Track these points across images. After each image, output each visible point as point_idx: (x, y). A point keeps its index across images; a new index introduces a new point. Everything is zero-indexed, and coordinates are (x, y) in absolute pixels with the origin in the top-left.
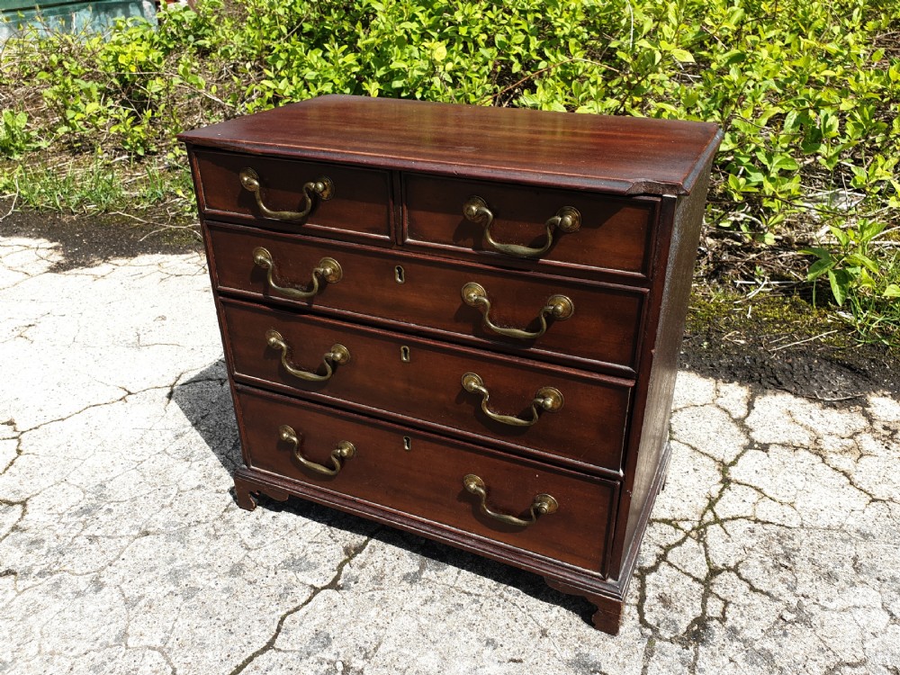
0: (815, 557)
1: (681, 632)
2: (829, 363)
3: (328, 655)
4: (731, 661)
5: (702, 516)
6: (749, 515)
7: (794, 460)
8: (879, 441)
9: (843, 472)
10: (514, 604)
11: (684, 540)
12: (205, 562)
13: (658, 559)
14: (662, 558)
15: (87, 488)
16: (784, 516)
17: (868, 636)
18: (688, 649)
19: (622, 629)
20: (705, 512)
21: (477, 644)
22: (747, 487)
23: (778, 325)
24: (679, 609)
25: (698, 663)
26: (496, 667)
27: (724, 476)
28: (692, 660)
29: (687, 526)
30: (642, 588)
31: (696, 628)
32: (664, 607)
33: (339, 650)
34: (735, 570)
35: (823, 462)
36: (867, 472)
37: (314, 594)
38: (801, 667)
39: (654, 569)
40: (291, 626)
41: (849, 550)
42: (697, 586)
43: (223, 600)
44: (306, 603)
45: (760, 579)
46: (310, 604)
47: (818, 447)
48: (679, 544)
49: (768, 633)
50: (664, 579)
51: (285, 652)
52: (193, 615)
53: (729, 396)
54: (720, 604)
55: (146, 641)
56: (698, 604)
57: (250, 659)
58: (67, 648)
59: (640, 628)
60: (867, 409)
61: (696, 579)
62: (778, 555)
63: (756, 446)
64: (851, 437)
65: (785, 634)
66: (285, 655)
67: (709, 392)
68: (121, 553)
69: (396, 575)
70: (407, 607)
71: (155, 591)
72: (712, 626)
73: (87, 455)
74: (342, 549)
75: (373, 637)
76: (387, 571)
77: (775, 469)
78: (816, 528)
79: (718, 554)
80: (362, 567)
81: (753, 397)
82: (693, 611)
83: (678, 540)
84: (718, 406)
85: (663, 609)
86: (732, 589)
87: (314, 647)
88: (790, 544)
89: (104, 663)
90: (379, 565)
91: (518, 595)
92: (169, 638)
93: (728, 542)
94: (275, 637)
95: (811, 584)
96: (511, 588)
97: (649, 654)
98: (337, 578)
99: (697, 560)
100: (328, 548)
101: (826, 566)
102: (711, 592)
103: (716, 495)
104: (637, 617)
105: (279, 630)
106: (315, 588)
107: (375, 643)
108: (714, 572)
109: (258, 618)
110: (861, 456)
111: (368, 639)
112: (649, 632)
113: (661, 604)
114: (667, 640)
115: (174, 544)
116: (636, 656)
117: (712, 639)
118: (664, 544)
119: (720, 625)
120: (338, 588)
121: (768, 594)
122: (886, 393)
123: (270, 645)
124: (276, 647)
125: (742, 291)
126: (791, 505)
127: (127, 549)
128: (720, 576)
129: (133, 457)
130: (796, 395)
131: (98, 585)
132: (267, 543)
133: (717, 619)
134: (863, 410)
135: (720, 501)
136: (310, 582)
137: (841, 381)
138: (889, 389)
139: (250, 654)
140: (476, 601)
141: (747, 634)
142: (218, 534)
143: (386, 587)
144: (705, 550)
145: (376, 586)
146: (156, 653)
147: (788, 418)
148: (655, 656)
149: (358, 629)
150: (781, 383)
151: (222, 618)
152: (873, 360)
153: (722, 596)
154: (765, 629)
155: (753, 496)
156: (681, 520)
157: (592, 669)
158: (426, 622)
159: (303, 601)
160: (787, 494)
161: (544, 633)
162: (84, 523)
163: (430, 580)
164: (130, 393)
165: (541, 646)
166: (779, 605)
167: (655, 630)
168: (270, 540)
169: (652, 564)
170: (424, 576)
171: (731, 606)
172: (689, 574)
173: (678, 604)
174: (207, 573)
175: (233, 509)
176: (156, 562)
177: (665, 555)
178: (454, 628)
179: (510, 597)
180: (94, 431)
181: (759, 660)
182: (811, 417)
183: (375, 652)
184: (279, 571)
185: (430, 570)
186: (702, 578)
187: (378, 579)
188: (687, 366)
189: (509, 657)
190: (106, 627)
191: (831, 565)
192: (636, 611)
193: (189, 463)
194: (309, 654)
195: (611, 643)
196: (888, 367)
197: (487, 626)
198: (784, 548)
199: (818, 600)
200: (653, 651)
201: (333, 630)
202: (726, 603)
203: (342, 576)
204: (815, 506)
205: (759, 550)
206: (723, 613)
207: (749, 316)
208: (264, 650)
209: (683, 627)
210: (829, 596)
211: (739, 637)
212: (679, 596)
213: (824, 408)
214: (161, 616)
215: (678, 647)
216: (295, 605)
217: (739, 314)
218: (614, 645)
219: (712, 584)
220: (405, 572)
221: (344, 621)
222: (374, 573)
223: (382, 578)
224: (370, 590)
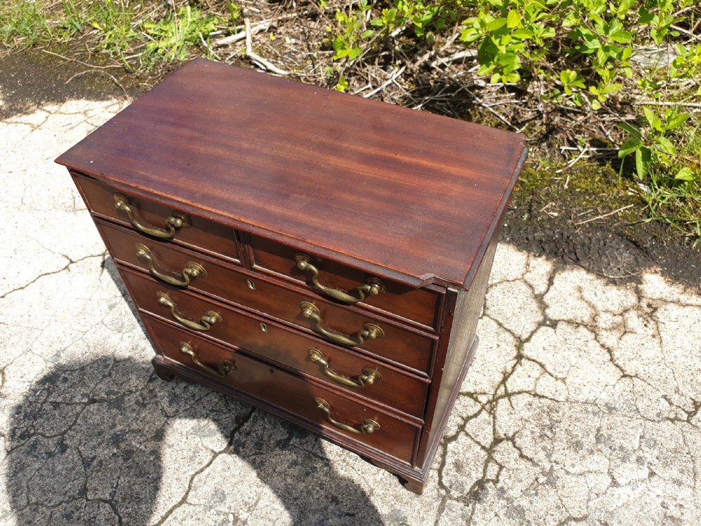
0: (571, 429)
1: (465, 492)
2: (620, 238)
3: (224, 509)
4: (496, 515)
5: (496, 391)
6: (530, 389)
7: (574, 337)
8: (641, 319)
9: (608, 348)
10: (353, 468)
11: (480, 412)
12: (137, 427)
13: (459, 428)
14: (462, 428)
15: (47, 358)
16: (556, 391)
17: (593, 496)
18: (468, 506)
19: (425, 490)
20: (499, 386)
21: (325, 500)
22: (534, 363)
23: (587, 197)
24: (467, 473)
25: (473, 517)
26: (337, 519)
27: (519, 352)
28: (470, 514)
29: (484, 399)
30: (444, 455)
31: (476, 489)
32: (457, 471)
33: (231, 504)
34: (512, 439)
35: (596, 339)
36: (626, 348)
37: (214, 457)
38: (542, 520)
39: (454, 438)
40: (198, 484)
41: (596, 422)
42: (483, 453)
43: (151, 461)
44: (208, 465)
45: (529, 447)
46: (211, 465)
47: (594, 324)
48: (476, 415)
49: (525, 493)
50: (460, 447)
51: (194, 505)
52: (131, 474)
53: (536, 271)
54: (496, 468)
55: (99, 495)
56: (481, 470)
57: (171, 512)
58: (46, 500)
59: (438, 489)
60: (639, 286)
61: (483, 448)
62: (545, 426)
63: (548, 322)
64: (621, 314)
65: (536, 494)
66: (194, 508)
67: (521, 267)
68: (77, 418)
69: (272, 442)
70: (278, 469)
71: (104, 453)
72: (488, 486)
73: (44, 325)
74: (234, 418)
75: (254, 494)
76: (266, 438)
77: (559, 345)
78: (577, 402)
79: (503, 424)
80: (248, 434)
81: (554, 271)
82: (477, 475)
83: (475, 412)
84: (526, 282)
85: (456, 473)
86: (507, 456)
87: (215, 502)
88: (555, 416)
89: (73, 512)
90: (260, 433)
91: (356, 459)
92: (115, 492)
93: (511, 414)
94: (187, 494)
95: (563, 451)
96: (352, 454)
97: (441, 510)
98: (230, 444)
99: (486, 431)
100: (224, 416)
101: (577, 436)
102: (492, 458)
103: (509, 370)
104: (437, 479)
105: (190, 487)
106: (215, 453)
107: (256, 498)
108: (497, 441)
109: (176, 477)
110: (625, 332)
111: (251, 495)
112: (443, 492)
113: (455, 469)
114: (455, 499)
115: (114, 411)
116: (431, 513)
117: (486, 498)
118: (465, 416)
119: (493, 486)
120: (231, 453)
121: (531, 460)
122: (658, 269)
123: (184, 500)
124: (189, 502)
125: (565, 157)
126: (563, 380)
127: (81, 415)
128: (501, 444)
129: (78, 327)
130: (588, 271)
131: (63, 448)
132: (180, 411)
133: (492, 480)
134: (637, 287)
135: (512, 376)
136: (211, 447)
137: (626, 257)
138: (662, 266)
139: (170, 507)
140: (327, 465)
141: (511, 493)
142: (145, 402)
143: (264, 452)
144: (494, 422)
145: (257, 451)
146: (107, 505)
147: (577, 294)
148: (445, 512)
149: (244, 488)
150: (578, 260)
151: (150, 477)
152: (655, 237)
153: (499, 461)
154: (523, 489)
155: (536, 371)
156: (481, 393)
157: (401, 522)
158: (291, 482)
159: (206, 463)
160: (563, 370)
161: (372, 493)
162: (48, 390)
163: (295, 446)
164: (72, 262)
165: (368, 503)
166: (538, 469)
167: (448, 492)
168: (182, 408)
169: (454, 433)
170: (291, 443)
171: (504, 469)
172: (478, 443)
173: (467, 469)
174: (138, 437)
175: (155, 379)
176: (102, 427)
177: (464, 425)
178: (310, 487)
179: (351, 461)
180: (47, 302)
181: (515, 515)
182: (596, 294)
183: (255, 506)
184: (189, 437)
185: (296, 438)
186: (488, 446)
187: (259, 445)
188: (508, 239)
189: (346, 512)
190: (71, 483)
191: (580, 435)
192: (437, 475)
193: (121, 334)
194: (211, 507)
195: (416, 501)
196: (665, 244)
197: (333, 485)
198: (550, 419)
199: (564, 466)
200: (444, 508)
201: (227, 488)
202: (501, 468)
203: (234, 442)
204: (581, 382)
205: (532, 421)
206: (497, 477)
207: (566, 186)
208: (180, 504)
209: (467, 489)
210: (573, 462)
211: (505, 496)
212: (469, 461)
213: (607, 284)
214: (109, 475)
215: (461, 505)
216: (201, 467)
217: (558, 184)
218: (418, 503)
219: (494, 451)
220: (278, 439)
221: (234, 480)
222: (256, 440)
223: (262, 444)
224: (253, 455)
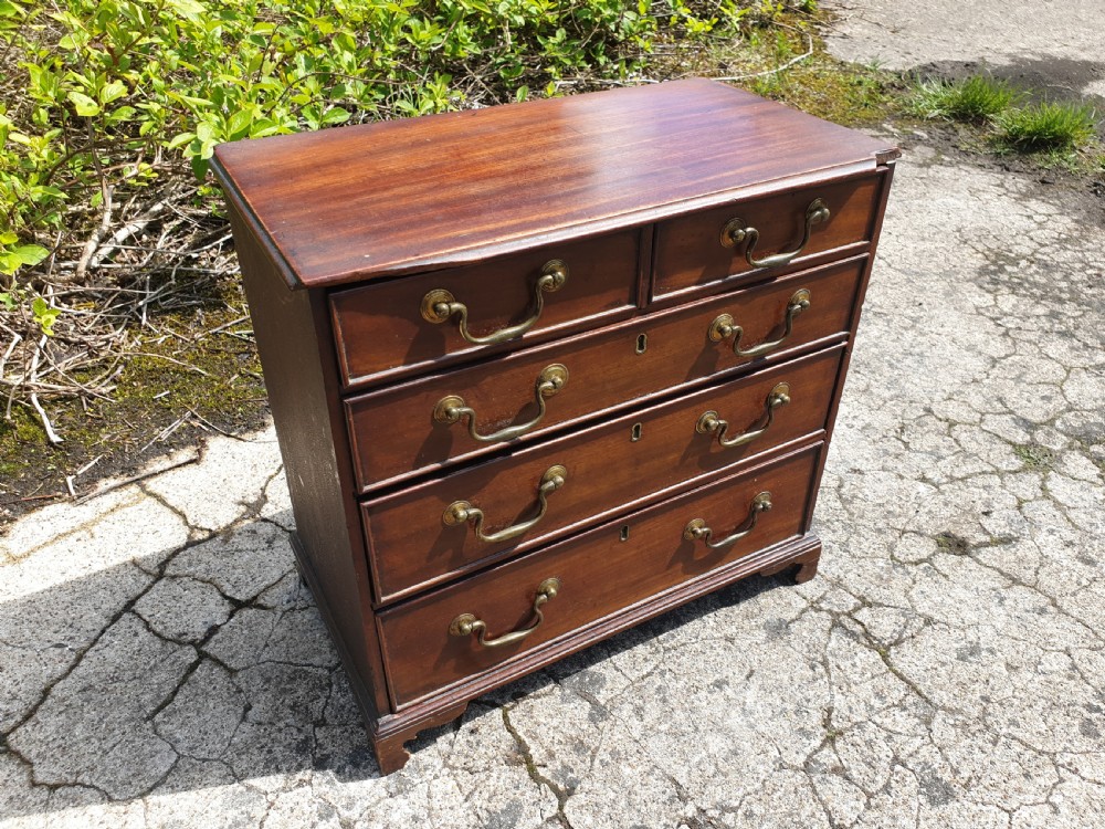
10: (683, 645)
21: (715, 696)
26: (749, 693)
33: (661, 823)
37: (564, 821)
69: (585, 727)
70: (636, 735)
74: (505, 767)
75: (660, 783)
76: (573, 733)
80: (551, 755)
90: (559, 738)
91: (673, 637)
96: (661, 637)
98: (554, 789)
100: (491, 782)
106: (556, 817)
107: (668, 783)
111: (661, 789)
120: (570, 792)
140: (662, 673)
143: (597, 744)
145: (590, 753)
149: (642, 794)
157: (784, 626)
158: (667, 725)
161: (730, 640)
163: (612, 699)
165: (743, 648)
170: (602, 702)
178: (686, 705)
179: (672, 643)
183: (681, 788)
185: (599, 693)
187: (580, 747)
189: (743, 677)
197: (697, 678)
201: (631, 820)
203: (554, 781)
220: (586, 716)
221: (623, 803)
222: (568, 748)
223: (581, 742)
224: (592, 761)
